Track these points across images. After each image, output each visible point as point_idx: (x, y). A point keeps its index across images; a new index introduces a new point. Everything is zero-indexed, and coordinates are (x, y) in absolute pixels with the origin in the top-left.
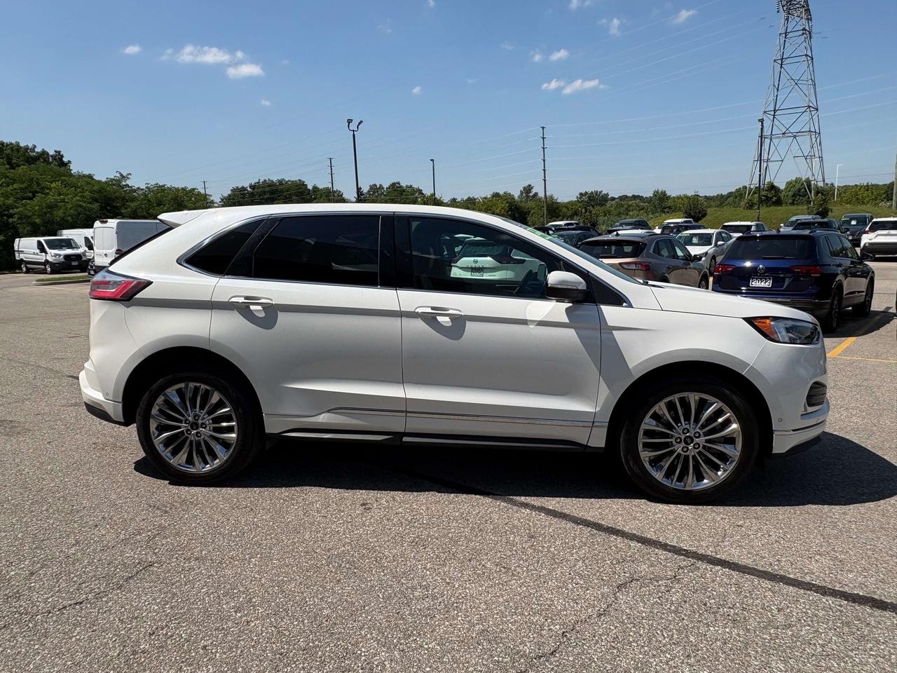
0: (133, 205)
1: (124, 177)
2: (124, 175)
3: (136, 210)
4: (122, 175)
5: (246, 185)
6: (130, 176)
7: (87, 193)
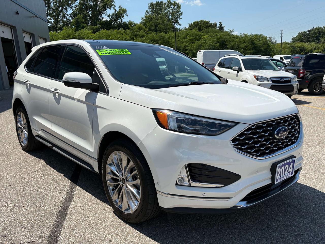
0: (232, 43)
1: (231, 31)
2: (232, 30)
3: (233, 45)
4: (230, 31)
5: (306, 31)
6: (234, 31)
7: (215, 39)
